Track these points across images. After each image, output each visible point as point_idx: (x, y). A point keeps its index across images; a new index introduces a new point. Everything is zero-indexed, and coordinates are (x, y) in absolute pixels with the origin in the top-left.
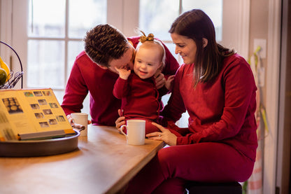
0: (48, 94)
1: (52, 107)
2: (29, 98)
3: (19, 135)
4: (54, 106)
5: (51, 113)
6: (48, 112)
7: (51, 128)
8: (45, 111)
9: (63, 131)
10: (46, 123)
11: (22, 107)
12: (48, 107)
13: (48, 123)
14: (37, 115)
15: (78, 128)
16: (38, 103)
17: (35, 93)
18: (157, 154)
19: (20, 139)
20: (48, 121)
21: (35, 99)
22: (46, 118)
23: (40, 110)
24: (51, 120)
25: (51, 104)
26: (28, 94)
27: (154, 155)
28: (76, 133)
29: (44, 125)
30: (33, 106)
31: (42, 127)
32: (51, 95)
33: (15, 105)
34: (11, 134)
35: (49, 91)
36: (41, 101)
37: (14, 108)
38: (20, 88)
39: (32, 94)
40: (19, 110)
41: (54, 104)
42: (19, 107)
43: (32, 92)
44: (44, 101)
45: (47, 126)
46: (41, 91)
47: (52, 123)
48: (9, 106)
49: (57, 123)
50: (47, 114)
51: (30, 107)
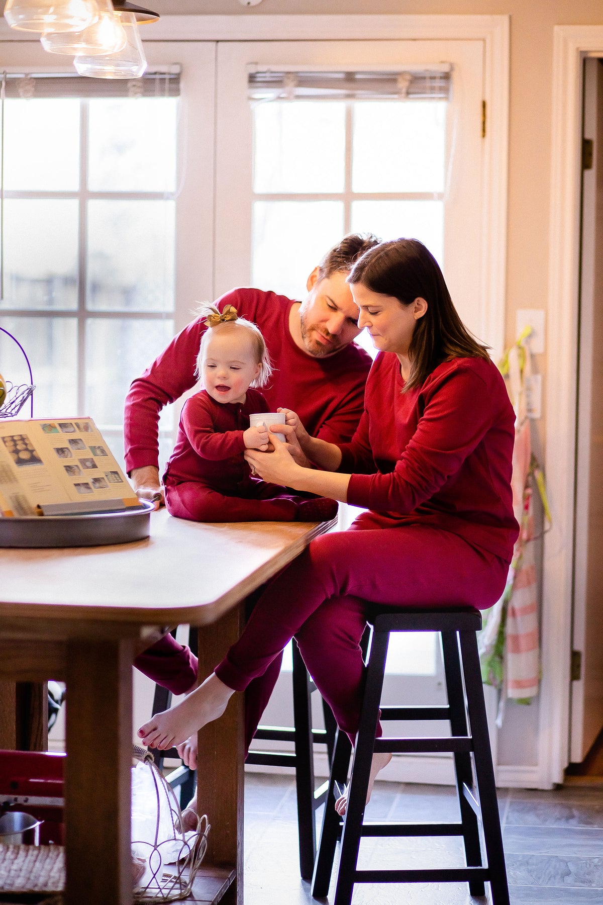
0: (86, 428)
1: (95, 455)
2: (52, 435)
3: (39, 507)
4: (98, 452)
5: (94, 466)
6: (89, 464)
7: (96, 495)
8: (83, 461)
9: (120, 501)
10: (86, 485)
11: (39, 453)
12: (91, 456)
13: (91, 485)
14: (68, 468)
16: (66, 445)
17: (60, 425)
19: (41, 514)
20: (90, 481)
21: (62, 439)
22: (87, 476)
23: (73, 460)
24: (96, 480)
25: (93, 449)
26: (48, 427)
28: (145, 506)
29: (83, 489)
30: (61, 451)
31: (80, 492)
32: (92, 431)
33: (27, 449)
34: (25, 506)
35: (87, 423)
36: (73, 442)
37: (24, 455)
38: (29, 417)
39: (55, 428)
40: (34, 460)
41: (99, 447)
42: (34, 453)
43: (56, 423)
44: (80, 442)
45: (89, 491)
46: (73, 422)
47: (97, 485)
48: (16, 452)
49: (106, 486)
50: (88, 468)
51: (55, 454)
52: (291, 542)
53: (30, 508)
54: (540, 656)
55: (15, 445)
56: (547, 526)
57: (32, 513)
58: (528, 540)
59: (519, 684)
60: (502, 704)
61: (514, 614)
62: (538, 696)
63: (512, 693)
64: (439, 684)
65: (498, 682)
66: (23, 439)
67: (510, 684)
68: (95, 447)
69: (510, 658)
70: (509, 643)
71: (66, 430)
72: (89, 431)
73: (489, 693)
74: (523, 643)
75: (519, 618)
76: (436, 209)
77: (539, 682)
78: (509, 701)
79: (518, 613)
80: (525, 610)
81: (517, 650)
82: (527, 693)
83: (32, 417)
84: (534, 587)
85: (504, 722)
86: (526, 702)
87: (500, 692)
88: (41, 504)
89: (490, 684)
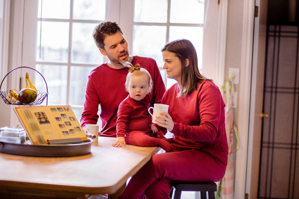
0: (68, 110)
1: (71, 120)
2: (54, 112)
3: (48, 140)
4: (72, 119)
5: (70, 125)
6: (68, 124)
7: (71, 136)
8: (66, 123)
9: (80, 139)
10: (67, 132)
11: (49, 119)
12: (69, 120)
13: (69, 132)
14: (60, 125)
15: (90, 137)
16: (60, 116)
17: (58, 108)
18: (152, 158)
19: (49, 144)
20: (68, 131)
21: (58, 114)
22: (67, 128)
23: (62, 122)
24: (71, 130)
25: (70, 118)
26: (53, 109)
27: (149, 159)
28: (90, 141)
29: (65, 133)
30: (57, 119)
31: (64, 135)
32: (70, 111)
33: (44, 118)
34: (42, 140)
35: (68, 108)
36: (62, 115)
37: (43, 120)
38: (46, 105)
39: (56, 109)
40: (47, 122)
41: (72, 117)
42: (47, 119)
44: (65, 115)
45: (68, 134)
46: (63, 107)
47: (71, 132)
48: (40, 119)
49: (75, 133)
51: (55, 119)
52: (146, 157)
53: (44, 141)
54: (234, 196)
55: (40, 116)
56: (238, 148)
57: (45, 143)
58: (231, 153)
61: (225, 180)
66: (43, 113)
70: (223, 190)
71: (60, 110)
75: (227, 182)
80: (229, 179)
81: (225, 193)
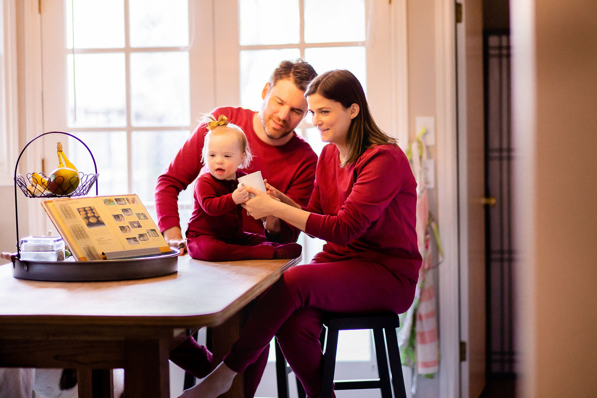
0: (133, 201)
1: (140, 219)
2: (111, 206)
3: (104, 254)
4: (142, 217)
5: (140, 226)
6: (136, 225)
7: (141, 245)
8: (132, 223)
9: (157, 249)
10: (134, 239)
11: (103, 218)
12: (137, 219)
13: (138, 239)
14: (122, 228)
16: (121, 213)
17: (116, 200)
19: (105, 259)
20: (137, 236)
21: (117, 209)
22: (135, 233)
23: (125, 222)
24: (141, 235)
25: (138, 215)
26: (108, 201)
28: (174, 252)
29: (132, 241)
30: (117, 217)
31: (130, 243)
32: (137, 203)
33: (94, 216)
34: (94, 253)
35: (134, 198)
36: (125, 210)
37: (93, 220)
38: (95, 195)
39: (113, 201)
40: (100, 223)
41: (142, 214)
42: (99, 219)
43: (113, 198)
44: (129, 210)
45: (136, 242)
46: (124, 197)
47: (142, 238)
48: (87, 218)
49: (148, 239)
50: (135, 227)
51: (113, 218)
52: (271, 272)
53: (97, 255)
54: (439, 346)
55: (87, 214)
56: (441, 259)
57: (99, 259)
58: (429, 269)
59: (426, 365)
60: (415, 378)
61: (421, 318)
62: (439, 372)
63: (421, 370)
64: (373, 367)
65: (412, 363)
66: (91, 210)
67: (420, 365)
68: (139, 214)
69: (419, 347)
70: (418, 338)
71: (119, 202)
72: (136, 202)
73: (406, 371)
74: (427, 338)
75: (424, 321)
76: (361, 51)
77: (438, 362)
78: (419, 376)
79: (424, 318)
80: (428, 316)
81: (423, 342)
82: (431, 370)
83: (97, 194)
84: (434, 299)
85: (417, 390)
86: (431, 376)
87: (413, 370)
88: (104, 252)
89: (406, 365)
